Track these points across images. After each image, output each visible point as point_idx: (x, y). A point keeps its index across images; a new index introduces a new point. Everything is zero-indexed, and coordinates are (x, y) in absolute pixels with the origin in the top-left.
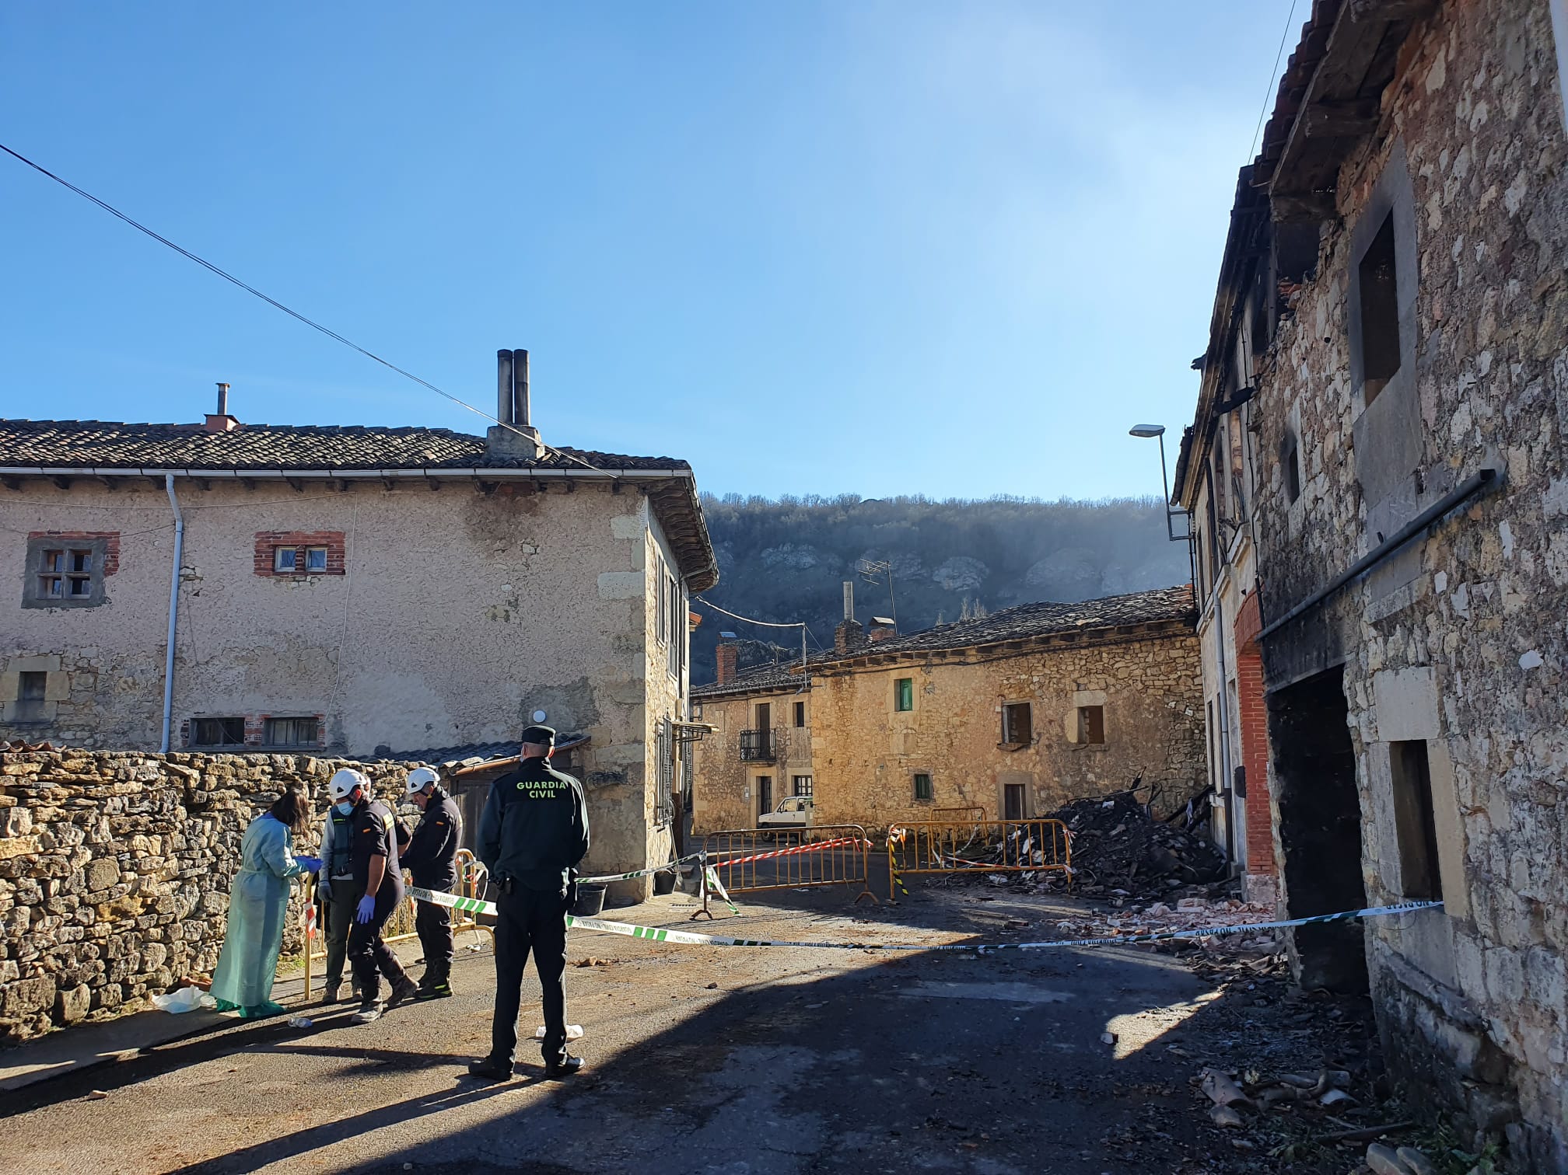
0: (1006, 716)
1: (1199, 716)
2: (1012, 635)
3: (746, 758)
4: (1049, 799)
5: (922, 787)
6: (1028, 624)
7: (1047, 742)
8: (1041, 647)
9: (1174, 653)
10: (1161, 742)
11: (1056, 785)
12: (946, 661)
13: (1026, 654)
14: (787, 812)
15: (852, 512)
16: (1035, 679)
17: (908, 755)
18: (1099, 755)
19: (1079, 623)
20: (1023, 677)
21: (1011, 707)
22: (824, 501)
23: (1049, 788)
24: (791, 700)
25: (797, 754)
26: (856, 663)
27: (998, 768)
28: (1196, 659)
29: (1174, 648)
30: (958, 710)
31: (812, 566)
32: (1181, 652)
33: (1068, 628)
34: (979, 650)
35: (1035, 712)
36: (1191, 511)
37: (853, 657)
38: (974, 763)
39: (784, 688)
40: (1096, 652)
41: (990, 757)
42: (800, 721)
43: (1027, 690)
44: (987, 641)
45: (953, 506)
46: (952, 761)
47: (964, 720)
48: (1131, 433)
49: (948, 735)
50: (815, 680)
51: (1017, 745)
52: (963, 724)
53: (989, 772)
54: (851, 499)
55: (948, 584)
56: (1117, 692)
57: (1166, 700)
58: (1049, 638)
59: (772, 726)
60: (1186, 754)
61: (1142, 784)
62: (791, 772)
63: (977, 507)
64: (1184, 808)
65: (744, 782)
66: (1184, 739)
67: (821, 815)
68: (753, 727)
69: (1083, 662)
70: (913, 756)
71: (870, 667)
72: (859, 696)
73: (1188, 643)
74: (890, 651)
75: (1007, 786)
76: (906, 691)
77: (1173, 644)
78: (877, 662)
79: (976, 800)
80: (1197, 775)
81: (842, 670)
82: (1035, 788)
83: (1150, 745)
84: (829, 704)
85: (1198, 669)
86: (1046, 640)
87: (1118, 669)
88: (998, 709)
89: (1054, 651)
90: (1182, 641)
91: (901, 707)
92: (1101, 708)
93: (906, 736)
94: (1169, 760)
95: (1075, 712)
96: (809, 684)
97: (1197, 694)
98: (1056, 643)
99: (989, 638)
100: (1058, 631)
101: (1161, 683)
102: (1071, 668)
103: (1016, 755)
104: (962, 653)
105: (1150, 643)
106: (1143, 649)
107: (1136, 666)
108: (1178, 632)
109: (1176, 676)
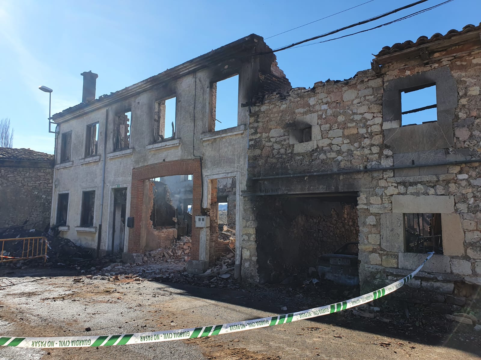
1: (49, 198)
9: (39, 174)
10: (28, 207)
29: (40, 171)
32: (43, 174)
36: (59, 124)
56: (7, 186)
57: (33, 191)
60: (40, 212)
66: (40, 206)
73: (48, 171)
80: (45, 220)
83: (22, 208)
85: (51, 181)
87: (9, 177)
90: (44, 170)
94: (31, 214)
97: (49, 190)
105: (28, 169)
106: (24, 171)
107: (19, 177)
108: (43, 166)
109: (40, 182)
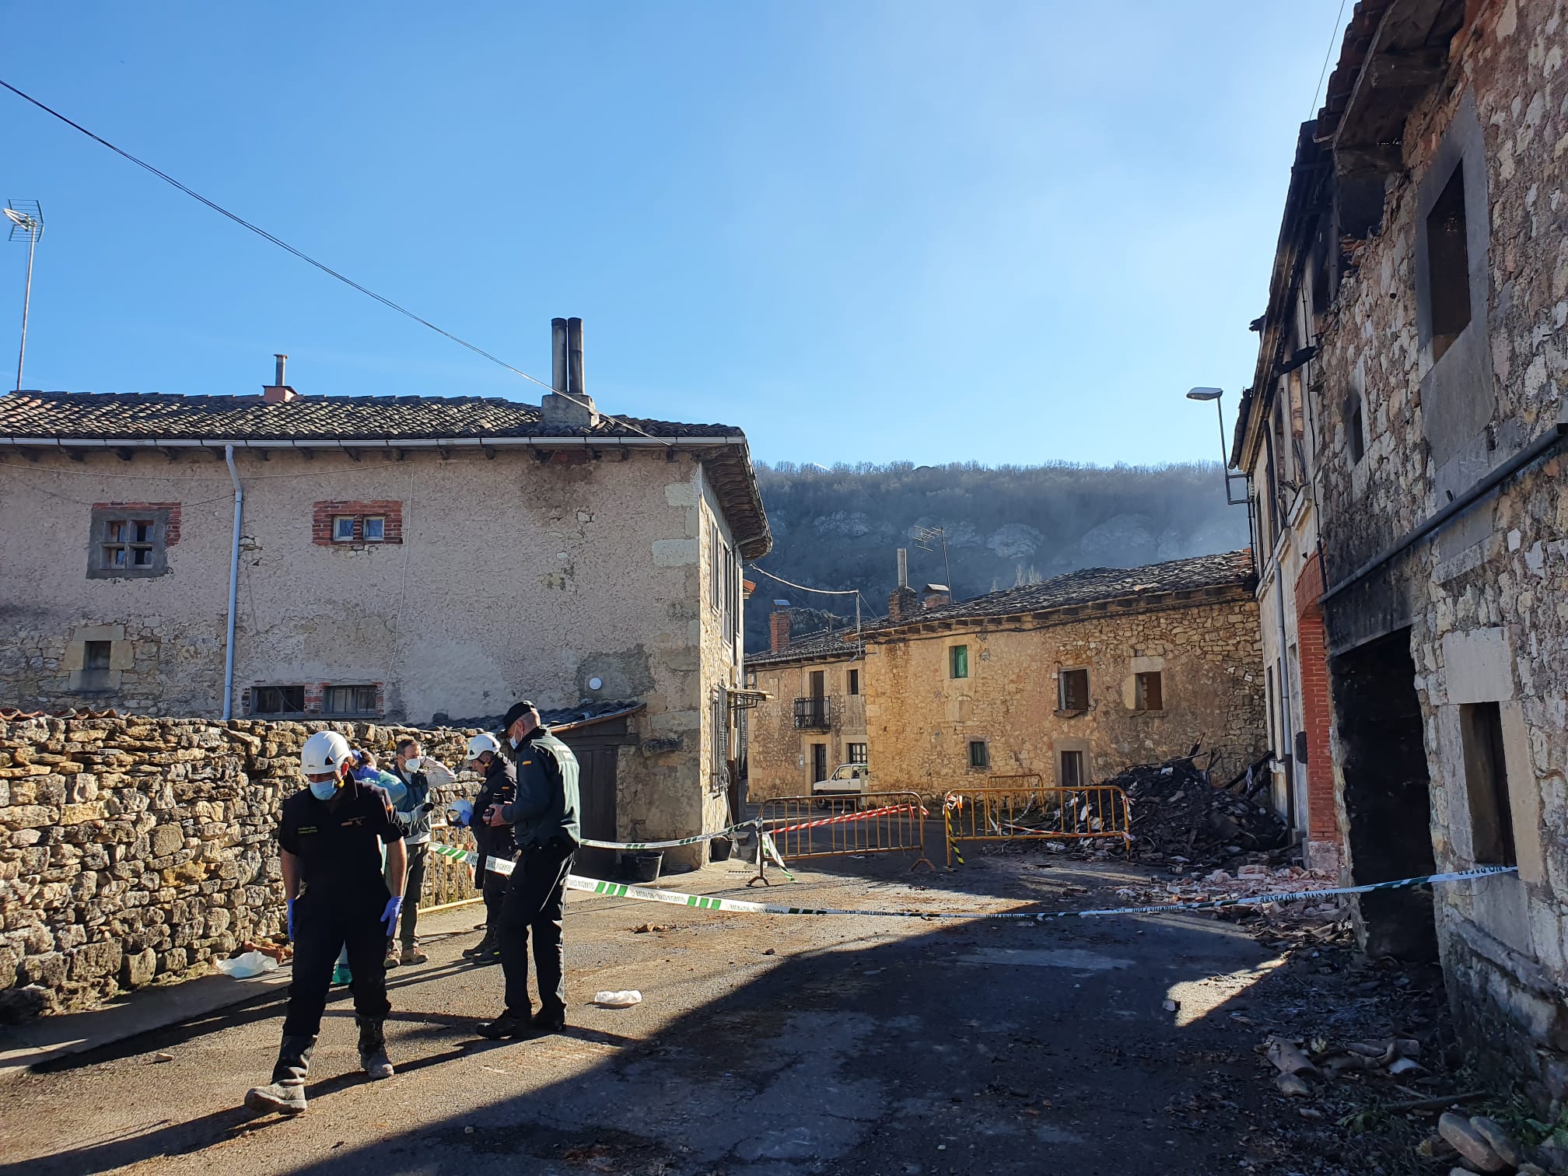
0: (1062, 683)
1: (1258, 681)
2: (1068, 601)
3: (800, 725)
4: (1107, 766)
5: (978, 754)
6: (1085, 589)
7: (1104, 709)
8: (1098, 613)
9: (1233, 619)
10: (1220, 708)
11: (1113, 752)
12: (1001, 627)
13: (1083, 620)
14: (841, 780)
15: (905, 479)
16: (1092, 645)
17: (963, 722)
18: (1157, 722)
19: (1137, 588)
20: (1080, 643)
21: (1067, 674)
22: (877, 469)
23: (1106, 755)
24: (845, 667)
25: (851, 722)
26: (911, 630)
27: (1055, 735)
28: (1256, 624)
29: (1232, 613)
30: (1013, 677)
31: (865, 534)
32: (1239, 618)
33: (1125, 594)
34: (1036, 616)
35: (1092, 678)
36: (1250, 475)
37: (907, 624)
38: (1030, 730)
39: (838, 656)
40: (1154, 618)
41: (1047, 724)
42: (854, 689)
43: (1084, 656)
44: (1044, 608)
45: (1008, 472)
46: (1008, 728)
47: (1021, 687)
48: (1189, 396)
49: (1004, 702)
50: (869, 648)
51: (1075, 712)
52: (1019, 691)
53: (1045, 739)
54: (904, 466)
55: (1002, 552)
56: (1175, 657)
57: (1225, 666)
58: (1105, 604)
59: (826, 694)
60: (1246, 720)
61: (1201, 751)
62: (845, 740)
63: (1030, 474)
64: (1243, 775)
65: (799, 749)
66: (1244, 705)
67: (876, 782)
68: (807, 695)
69: (1141, 628)
70: (969, 723)
71: (924, 634)
72: (914, 663)
73: (1247, 608)
74: (945, 618)
75: (1064, 753)
76: (961, 658)
77: (1232, 609)
78: (932, 629)
79: (1033, 767)
80: (1257, 741)
81: (896, 637)
82: (1092, 755)
83: (1208, 711)
84: (883, 671)
85: (1257, 633)
86: (1104, 606)
87: (1176, 635)
88: (1055, 676)
89: (1111, 617)
90: (1241, 606)
91: (956, 674)
92: (1158, 674)
93: (961, 703)
94: (1228, 726)
95: (1134, 677)
96: (863, 652)
97: (1257, 660)
98: (1113, 608)
99: (1045, 604)
100: (1115, 596)
101: (1220, 648)
102: (1129, 634)
103: (1072, 722)
104: (1018, 619)
105: (1208, 608)
106: (1202, 614)
107: (1194, 632)
108: (1236, 597)
109: (1235, 642)
